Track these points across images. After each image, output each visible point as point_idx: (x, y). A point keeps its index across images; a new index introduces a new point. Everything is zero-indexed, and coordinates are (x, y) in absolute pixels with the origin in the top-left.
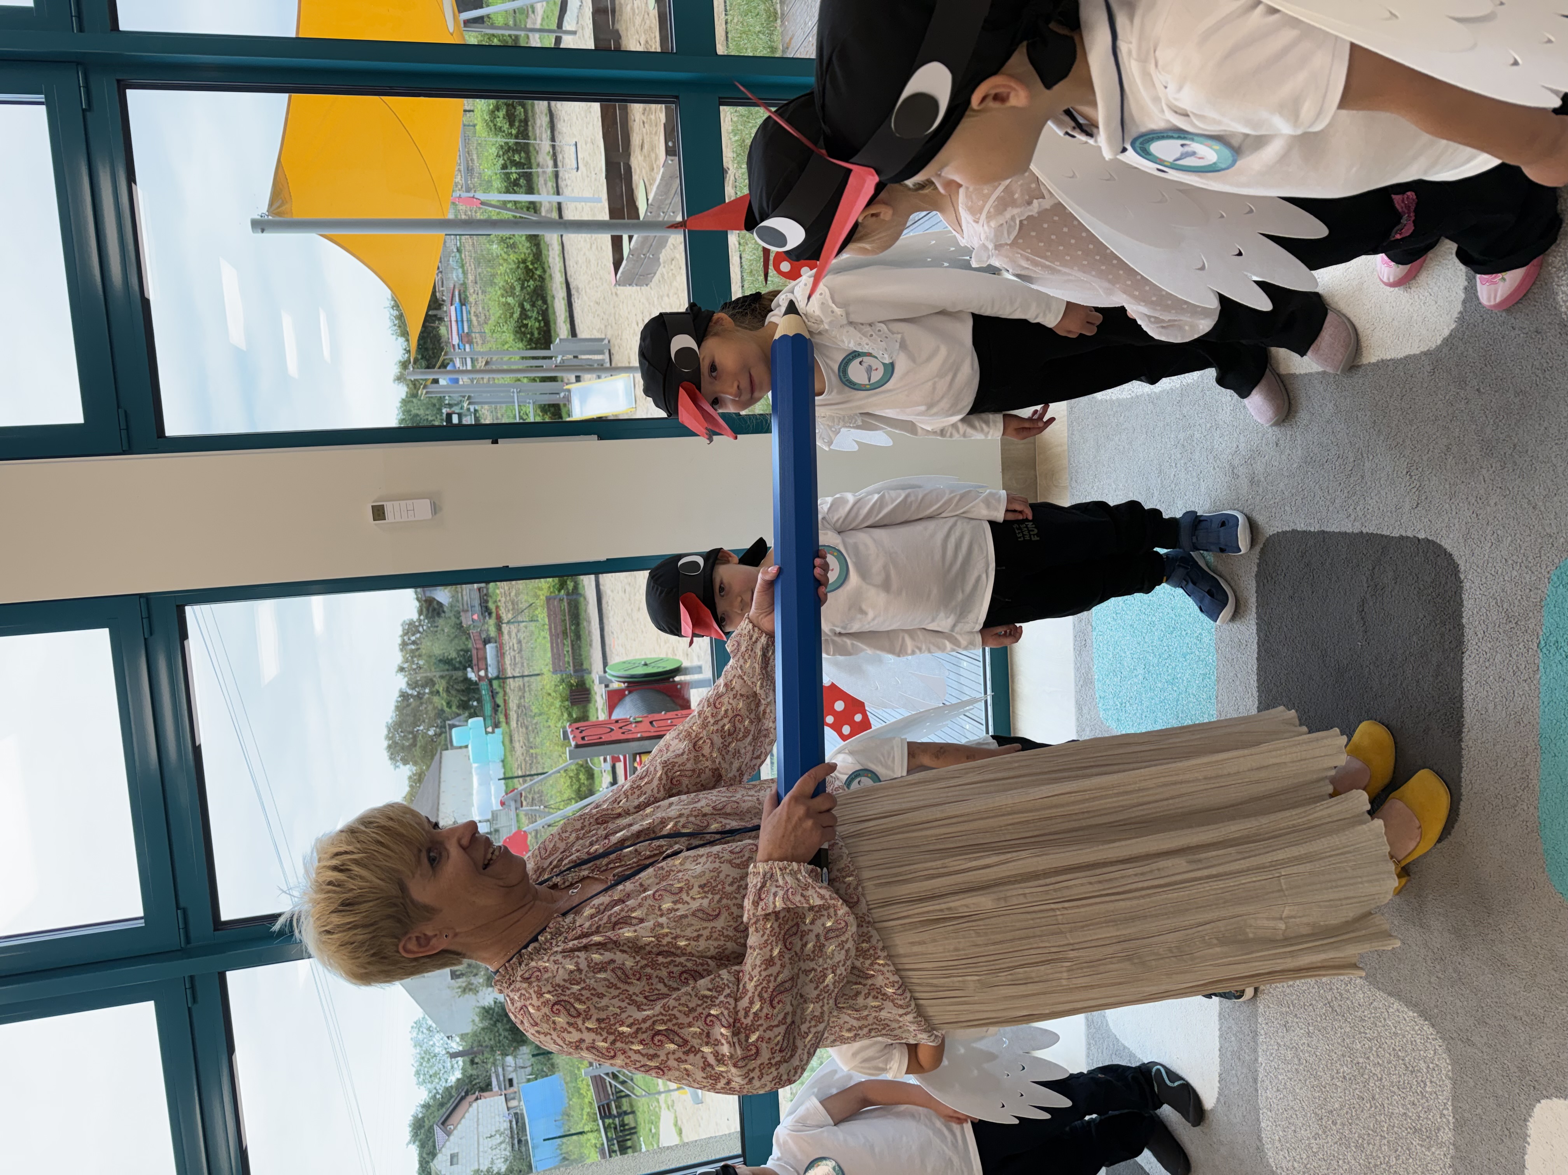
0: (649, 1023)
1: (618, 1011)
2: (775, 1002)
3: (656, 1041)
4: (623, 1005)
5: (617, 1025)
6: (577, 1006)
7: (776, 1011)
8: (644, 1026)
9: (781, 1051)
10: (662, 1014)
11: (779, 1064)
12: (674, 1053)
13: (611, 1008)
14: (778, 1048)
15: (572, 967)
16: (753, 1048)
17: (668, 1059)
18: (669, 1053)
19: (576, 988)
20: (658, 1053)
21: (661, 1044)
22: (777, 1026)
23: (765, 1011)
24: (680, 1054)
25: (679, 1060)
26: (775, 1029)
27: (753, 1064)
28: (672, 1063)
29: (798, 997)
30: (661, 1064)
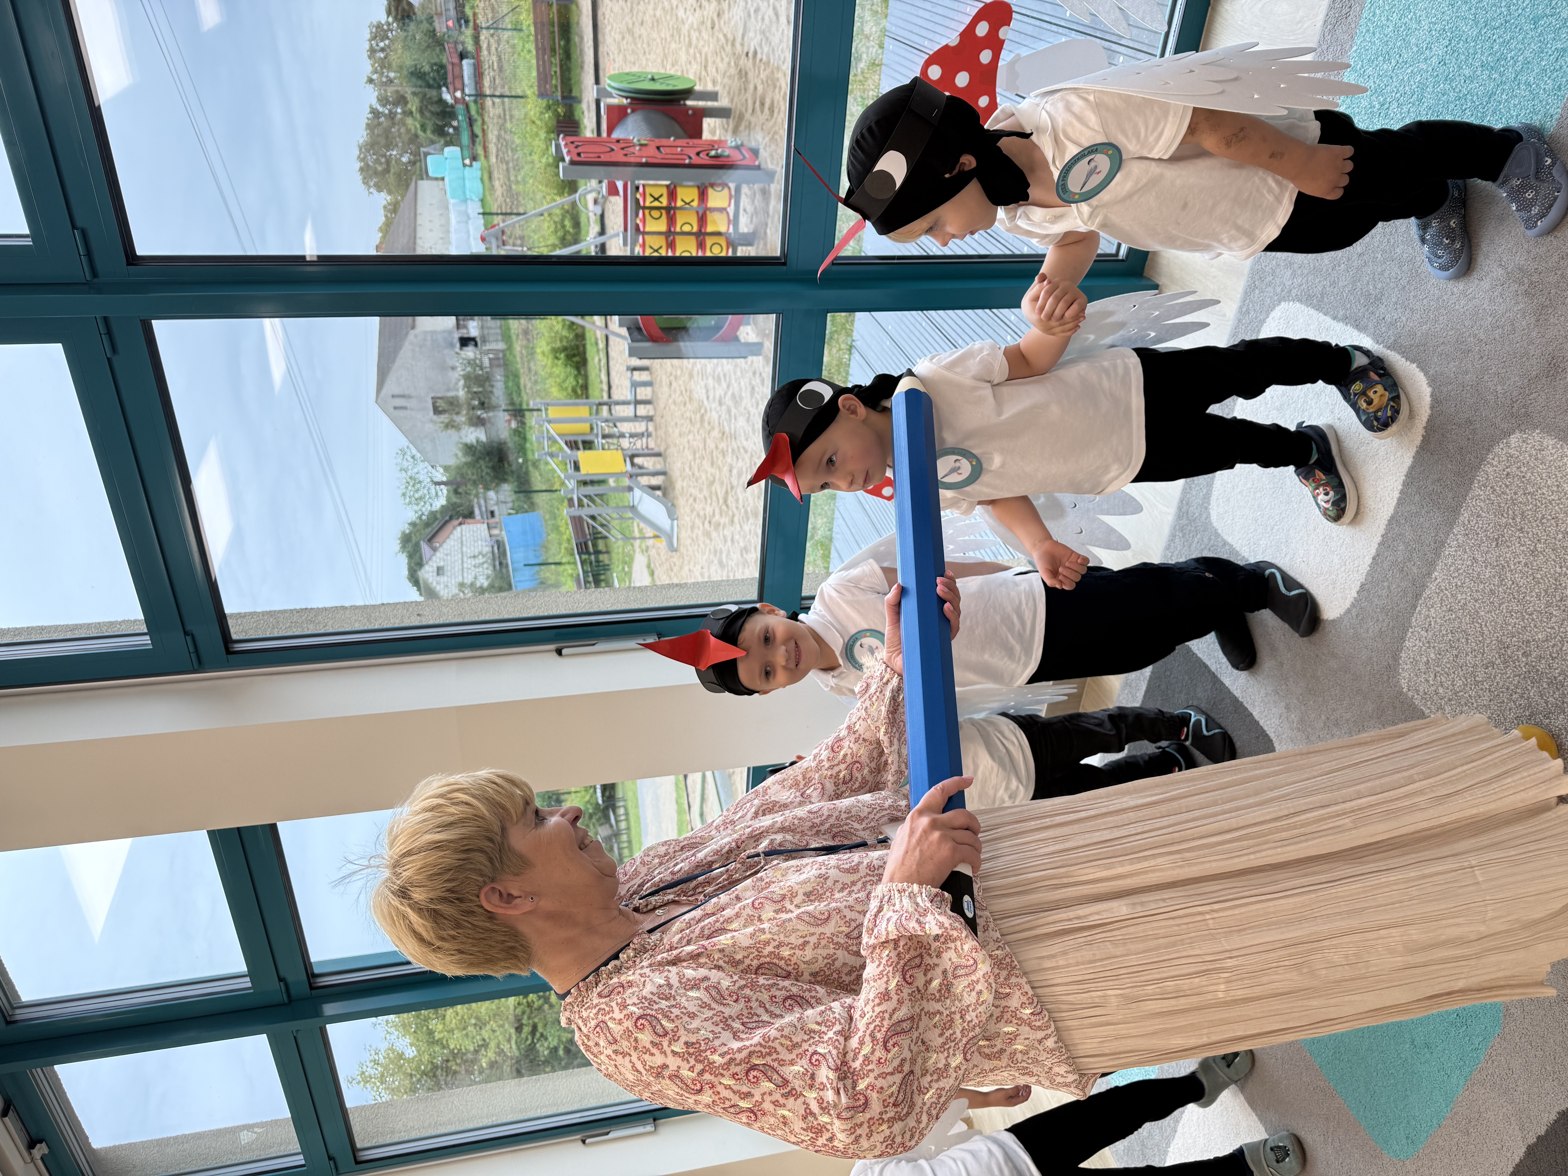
0: (745, 1053)
1: (711, 1036)
2: (890, 1044)
4: (717, 1029)
5: (708, 1053)
6: (664, 1022)
7: (890, 1056)
8: (739, 1057)
9: (895, 1105)
10: (761, 1045)
11: (892, 1120)
12: (770, 1094)
13: (702, 1032)
14: (892, 1100)
15: (662, 982)
16: (861, 1097)
17: (764, 1101)
18: (764, 1094)
19: (664, 1004)
20: (753, 1091)
21: (757, 1081)
22: (892, 1074)
23: (878, 1054)
24: (777, 1096)
25: (776, 1104)
26: (888, 1077)
27: (861, 1117)
28: (767, 1106)
29: (920, 1043)
30: (755, 1106)
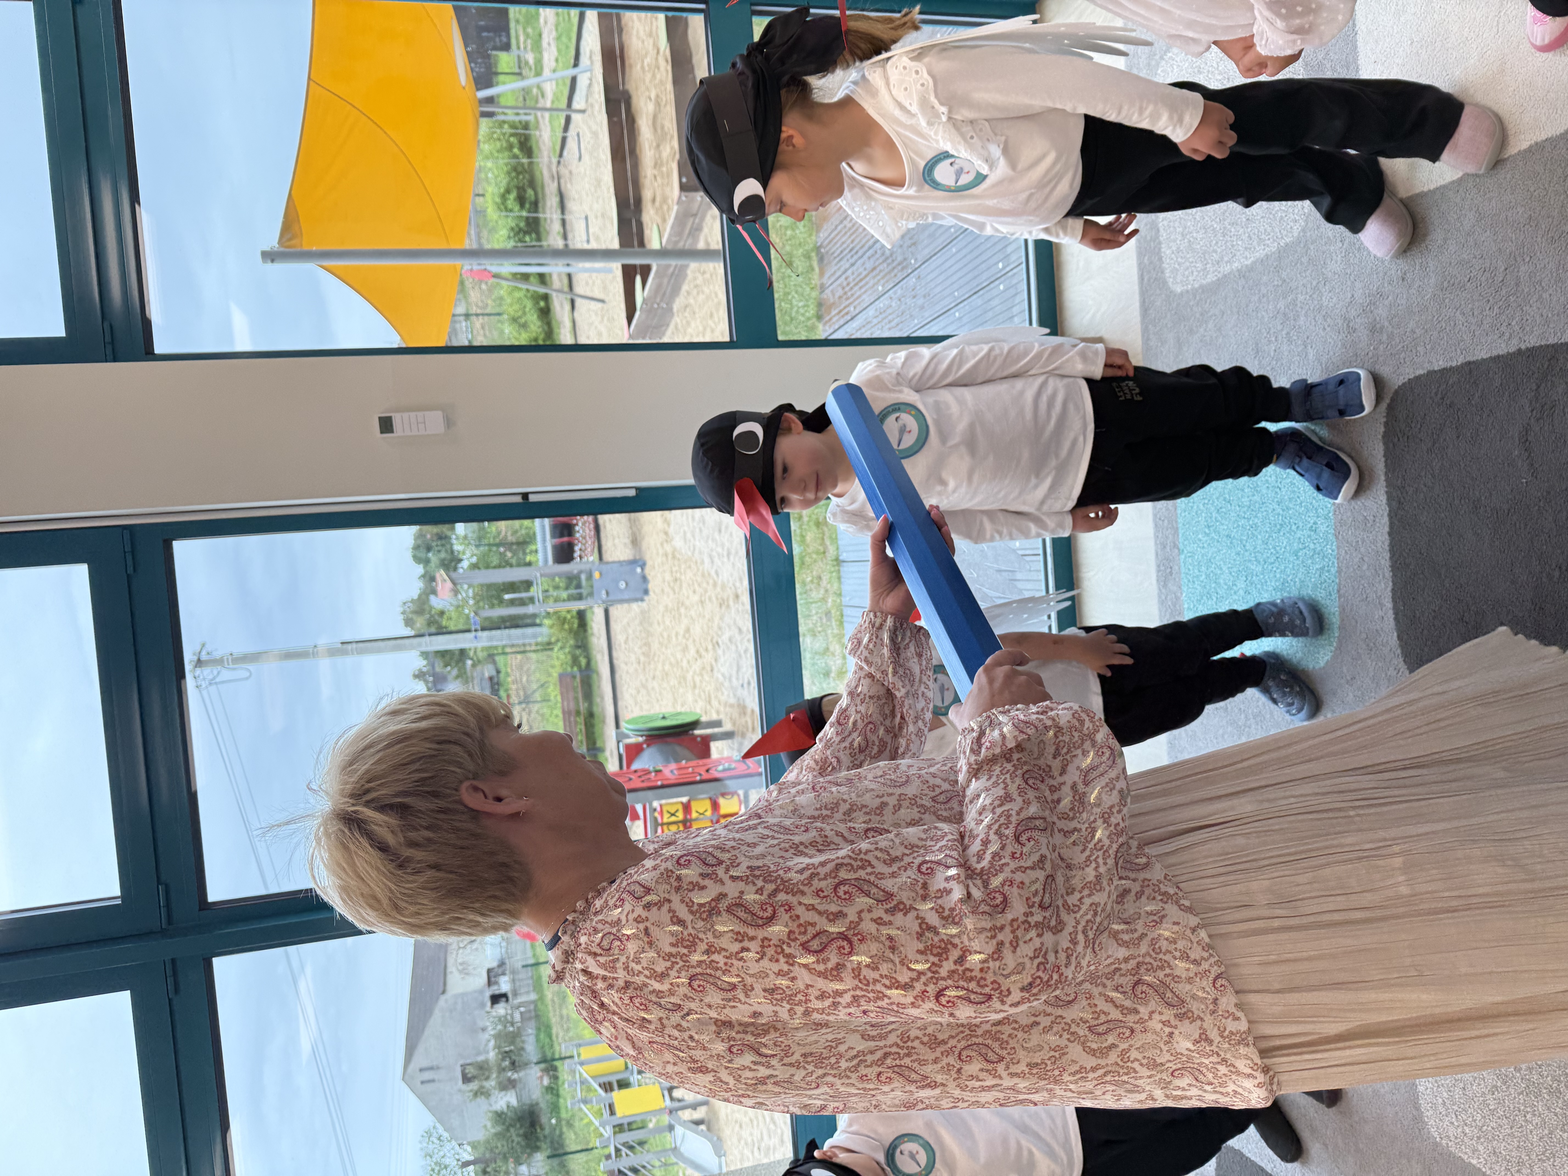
0: (830, 867)
2: (1023, 839)
3: (841, 893)
4: (787, 855)
5: (781, 872)
7: (1025, 850)
8: (822, 871)
9: (1042, 907)
10: (850, 857)
12: (869, 911)
14: (1037, 899)
16: (998, 894)
17: (861, 919)
18: (861, 911)
20: (845, 910)
21: (849, 898)
23: (1010, 849)
24: (879, 912)
25: (878, 921)
26: (1028, 872)
27: (1001, 919)
28: (867, 926)
